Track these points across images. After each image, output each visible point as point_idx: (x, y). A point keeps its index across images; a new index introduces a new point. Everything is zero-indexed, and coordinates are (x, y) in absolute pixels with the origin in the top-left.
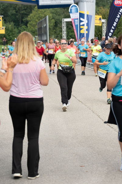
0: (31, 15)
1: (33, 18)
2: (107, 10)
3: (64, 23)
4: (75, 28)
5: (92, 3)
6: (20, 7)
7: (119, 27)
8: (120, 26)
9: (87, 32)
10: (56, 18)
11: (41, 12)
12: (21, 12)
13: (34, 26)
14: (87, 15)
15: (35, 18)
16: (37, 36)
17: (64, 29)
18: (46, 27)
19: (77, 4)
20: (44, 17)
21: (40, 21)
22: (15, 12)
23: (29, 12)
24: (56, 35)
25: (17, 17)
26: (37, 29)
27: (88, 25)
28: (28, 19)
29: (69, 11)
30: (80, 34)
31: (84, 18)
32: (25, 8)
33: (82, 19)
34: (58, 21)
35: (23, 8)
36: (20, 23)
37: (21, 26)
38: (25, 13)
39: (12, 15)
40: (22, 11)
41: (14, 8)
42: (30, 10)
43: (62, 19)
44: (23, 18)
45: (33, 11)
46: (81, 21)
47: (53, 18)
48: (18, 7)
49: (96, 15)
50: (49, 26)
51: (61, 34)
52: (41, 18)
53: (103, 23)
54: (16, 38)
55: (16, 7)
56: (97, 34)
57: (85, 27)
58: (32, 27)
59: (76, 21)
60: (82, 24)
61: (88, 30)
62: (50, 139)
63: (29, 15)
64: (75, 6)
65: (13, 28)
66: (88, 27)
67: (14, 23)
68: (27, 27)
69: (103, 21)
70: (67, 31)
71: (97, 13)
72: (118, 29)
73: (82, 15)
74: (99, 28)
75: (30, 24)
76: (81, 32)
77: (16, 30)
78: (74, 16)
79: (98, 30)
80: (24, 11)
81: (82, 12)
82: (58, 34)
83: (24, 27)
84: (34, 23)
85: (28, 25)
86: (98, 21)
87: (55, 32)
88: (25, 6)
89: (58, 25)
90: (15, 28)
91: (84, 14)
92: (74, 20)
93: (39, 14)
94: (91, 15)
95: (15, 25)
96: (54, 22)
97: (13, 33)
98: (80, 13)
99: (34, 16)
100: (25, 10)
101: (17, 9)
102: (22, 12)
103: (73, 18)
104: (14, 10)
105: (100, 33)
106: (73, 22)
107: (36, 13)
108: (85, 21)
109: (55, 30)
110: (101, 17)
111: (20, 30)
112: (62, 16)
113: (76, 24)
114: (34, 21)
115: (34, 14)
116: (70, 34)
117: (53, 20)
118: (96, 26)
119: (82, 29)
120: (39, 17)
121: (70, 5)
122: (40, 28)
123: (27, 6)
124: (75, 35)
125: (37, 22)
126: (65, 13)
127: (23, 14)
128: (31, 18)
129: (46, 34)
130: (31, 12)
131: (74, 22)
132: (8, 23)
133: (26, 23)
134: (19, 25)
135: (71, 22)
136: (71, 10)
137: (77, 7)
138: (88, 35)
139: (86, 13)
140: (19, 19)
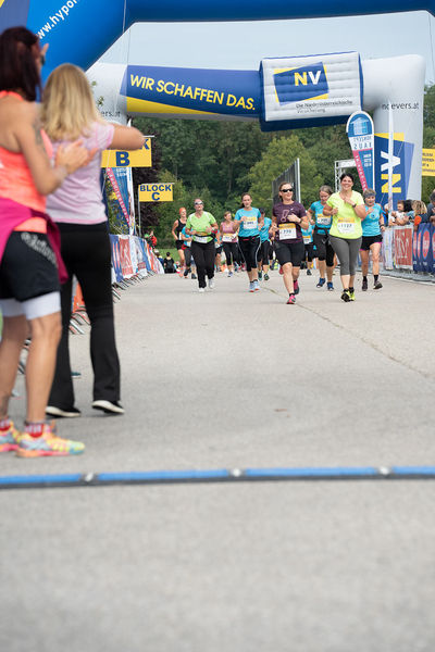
0: (258, 164)
1: (264, 172)
4: (362, 177)
12: (230, 161)
21: (280, 176)
23: (254, 160)
25: (221, 173)
28: (250, 176)
36: (229, 191)
37: (231, 199)
38: (243, 162)
39: (208, 168)
40: (234, 157)
44: (236, 176)
45: (263, 154)
48: (222, 146)
55: (218, 146)
59: (365, 156)
64: (364, 117)
75: (254, 191)
78: (361, 143)
88: (241, 143)
92: (362, 153)
101: (220, 152)
104: (213, 156)
113: (366, 165)
115: (267, 162)
121: (349, 116)
127: (237, 165)
128: (257, 172)
130: (258, 158)
131: (362, 159)
133: (246, 189)
134: (225, 196)
136: (351, 127)
137: (367, 118)
140: (225, 179)
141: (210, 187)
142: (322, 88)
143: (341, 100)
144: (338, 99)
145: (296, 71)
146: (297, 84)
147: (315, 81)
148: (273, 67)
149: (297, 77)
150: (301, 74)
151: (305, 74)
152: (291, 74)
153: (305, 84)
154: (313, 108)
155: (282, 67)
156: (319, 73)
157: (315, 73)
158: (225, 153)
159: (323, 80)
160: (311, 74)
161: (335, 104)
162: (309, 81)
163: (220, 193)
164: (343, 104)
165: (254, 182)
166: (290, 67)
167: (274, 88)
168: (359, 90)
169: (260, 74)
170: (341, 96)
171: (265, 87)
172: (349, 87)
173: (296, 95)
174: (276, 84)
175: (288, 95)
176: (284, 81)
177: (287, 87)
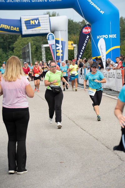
0: (16, 42)
1: (18, 45)
2: (77, 37)
3: (43, 48)
4: (52, 52)
5: (65, 32)
6: (7, 36)
7: (87, 51)
8: (88, 49)
9: (62, 55)
10: (37, 44)
11: (24, 40)
13: (19, 51)
14: (62, 41)
15: (20, 44)
16: (22, 60)
17: (44, 53)
18: (29, 52)
19: (53, 32)
20: (27, 44)
21: (24, 47)
22: (3, 41)
23: (15, 40)
24: (37, 58)
25: (5, 44)
26: (22, 53)
27: (62, 49)
28: (14, 46)
29: (47, 39)
30: (57, 56)
31: (59, 44)
32: (11, 37)
33: (57, 45)
34: (38, 47)
35: (10, 37)
36: (8, 49)
37: (8, 52)
38: (11, 41)
39: (1, 43)
41: (2, 37)
42: (15, 39)
43: (41, 45)
44: (9, 45)
45: (17, 39)
46: (57, 46)
47: (34, 44)
48: (5, 36)
49: (68, 41)
50: (31, 51)
51: (41, 57)
52: (24, 45)
53: (74, 47)
54: (4, 62)
55: (4, 36)
56: (70, 56)
57: (61, 51)
58: (17, 53)
59: (53, 46)
60: (57, 48)
61: (63, 53)
62: (35, 142)
63: (14, 42)
64: (52, 35)
65: (2, 53)
66: (63, 51)
67: (3, 49)
68: (13, 52)
69: (75, 45)
70: (46, 55)
71: (69, 39)
72: (87, 52)
73: (57, 42)
74: (71, 51)
76: (57, 55)
77: (4, 55)
78: (51, 42)
79: (71, 53)
81: (57, 39)
82: (39, 57)
83: (11, 52)
84: (19, 49)
85: (14, 51)
86: (70, 46)
87: (36, 56)
88: (11, 35)
89: (39, 50)
90: (3, 53)
91: (59, 41)
92: (51, 45)
93: (23, 41)
94: (65, 41)
95: (3, 51)
96: (35, 48)
97: (2, 57)
98: (56, 40)
99: (19, 43)
100: (11, 38)
101: (5, 38)
102: (9, 40)
103: (51, 44)
104: (2, 39)
105: (72, 55)
106: (50, 47)
107: (21, 40)
108: (60, 46)
109: (36, 54)
110: (73, 42)
111: (8, 55)
112: (42, 42)
113: (53, 49)
114: (19, 47)
115: (19, 42)
116: (49, 57)
117: (34, 46)
118: (69, 50)
119: (58, 52)
120: (23, 44)
121: (47, 34)
122: (24, 53)
123: (13, 36)
124: (52, 58)
125: (21, 48)
126: (44, 40)
127: (10, 42)
128: (16, 45)
129: (29, 57)
130: (16, 40)
131: (52, 47)
133: (12, 49)
134: (6, 51)
135: (49, 47)
136: (48, 37)
138: (63, 57)
139: (60, 39)
140: (6, 46)
142: (39, 25)
145: (31, 20)
146: (31, 24)
148: (24, 19)
149: (31, 22)
150: (33, 21)
151: (34, 21)
153: (34, 24)
154: (37, 31)
155: (27, 18)
156: (38, 21)
157: (36, 21)
158: (6, 38)
159: (39, 23)
160: (35, 21)
161: (43, 30)
162: (35, 23)
164: (45, 30)
165: (15, 47)
166: (29, 18)
167: (25, 25)
168: (49, 26)
169: (20, 20)
170: (44, 27)
171: (22, 25)
172: (47, 25)
173: (31, 27)
174: (25, 23)
175: (29, 27)
176: (28, 23)
177: (29, 24)
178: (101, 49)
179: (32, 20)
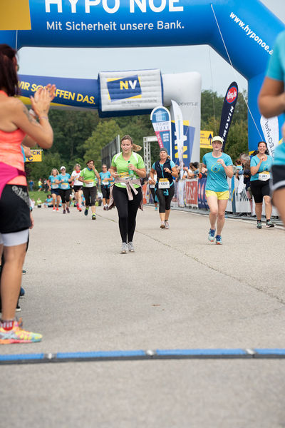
0: (90, 139)
1: (94, 144)
3: (147, 145)
6: (71, 127)
9: (186, 157)
12: (73, 135)
14: (186, 128)
15: (98, 143)
19: (168, 107)
22: (62, 136)
25: (66, 143)
26: (101, 161)
28: (85, 146)
29: (151, 119)
32: (81, 128)
35: (77, 129)
36: (72, 154)
37: (73, 160)
38: (81, 136)
39: (58, 140)
40: (75, 133)
41: (60, 128)
44: (76, 145)
45: (93, 132)
46: (175, 138)
48: (67, 126)
55: (64, 126)
61: (188, 152)
63: (87, 139)
64: (163, 110)
65: (59, 163)
66: (188, 148)
67: (61, 154)
68: (84, 160)
75: (88, 155)
80: (78, 133)
83: (78, 160)
84: (96, 153)
85: (85, 157)
86: (206, 140)
93: (104, 136)
95: (62, 157)
99: (96, 141)
100: (79, 130)
101: (66, 130)
102: (76, 135)
104: (61, 133)
111: (71, 166)
114: (95, 149)
120: (104, 142)
122: (106, 158)
127: (77, 138)
128: (89, 145)
130: (90, 135)
132: (50, 155)
133: (81, 154)
134: (69, 158)
137: (166, 111)
140: (69, 148)
141: (60, 152)
142: (138, 91)
143: (150, 99)
144: (148, 99)
145: (121, 80)
146: (122, 89)
147: (133, 87)
148: (107, 77)
149: (122, 84)
150: (124, 82)
151: (126, 82)
152: (118, 82)
153: (127, 88)
154: (132, 104)
155: (112, 77)
156: (135, 82)
157: (133, 82)
158: (69, 130)
159: (138, 86)
160: (130, 82)
161: (145, 101)
162: (129, 87)
163: (66, 156)
164: (151, 101)
165: (88, 149)
166: (117, 77)
167: (107, 90)
168: (161, 93)
169: (98, 82)
170: (150, 97)
171: (101, 90)
172: (155, 91)
173: (122, 95)
174: (108, 88)
175: (116, 95)
176: (113, 86)
177: (115, 90)
178: (269, 130)
179: (124, 80)
